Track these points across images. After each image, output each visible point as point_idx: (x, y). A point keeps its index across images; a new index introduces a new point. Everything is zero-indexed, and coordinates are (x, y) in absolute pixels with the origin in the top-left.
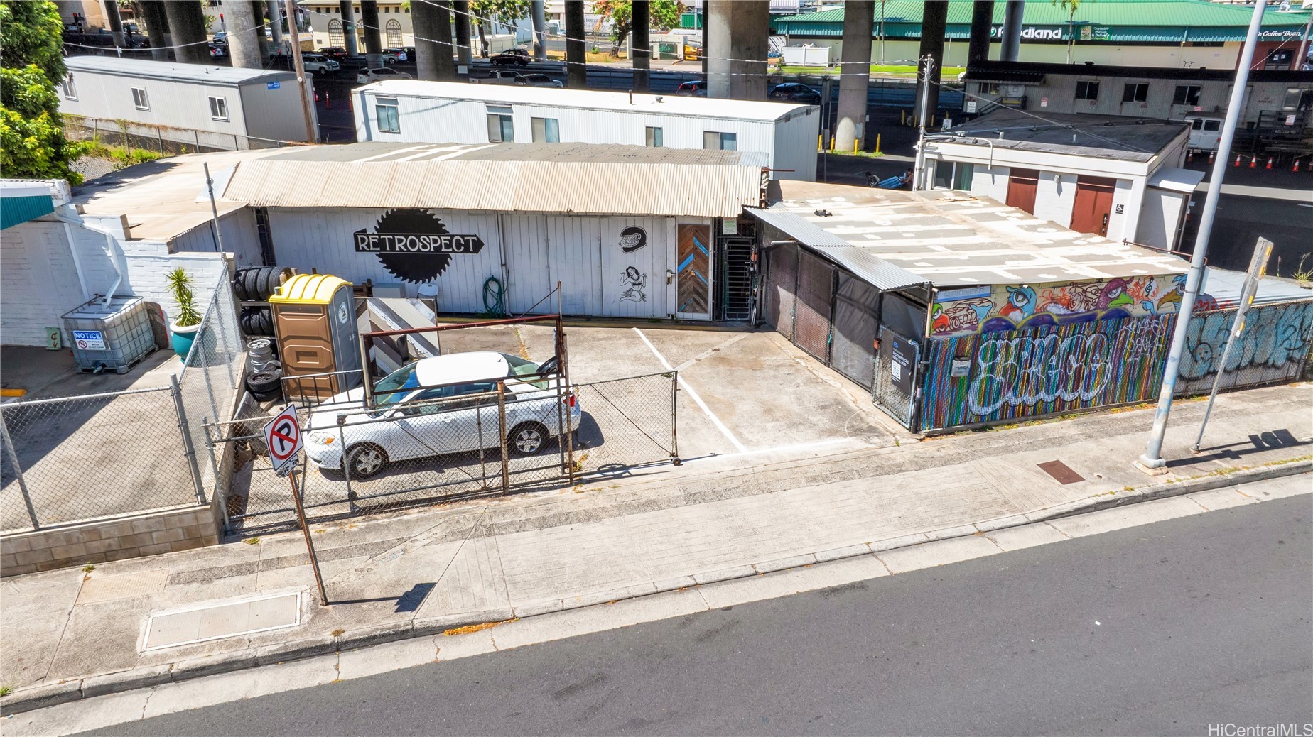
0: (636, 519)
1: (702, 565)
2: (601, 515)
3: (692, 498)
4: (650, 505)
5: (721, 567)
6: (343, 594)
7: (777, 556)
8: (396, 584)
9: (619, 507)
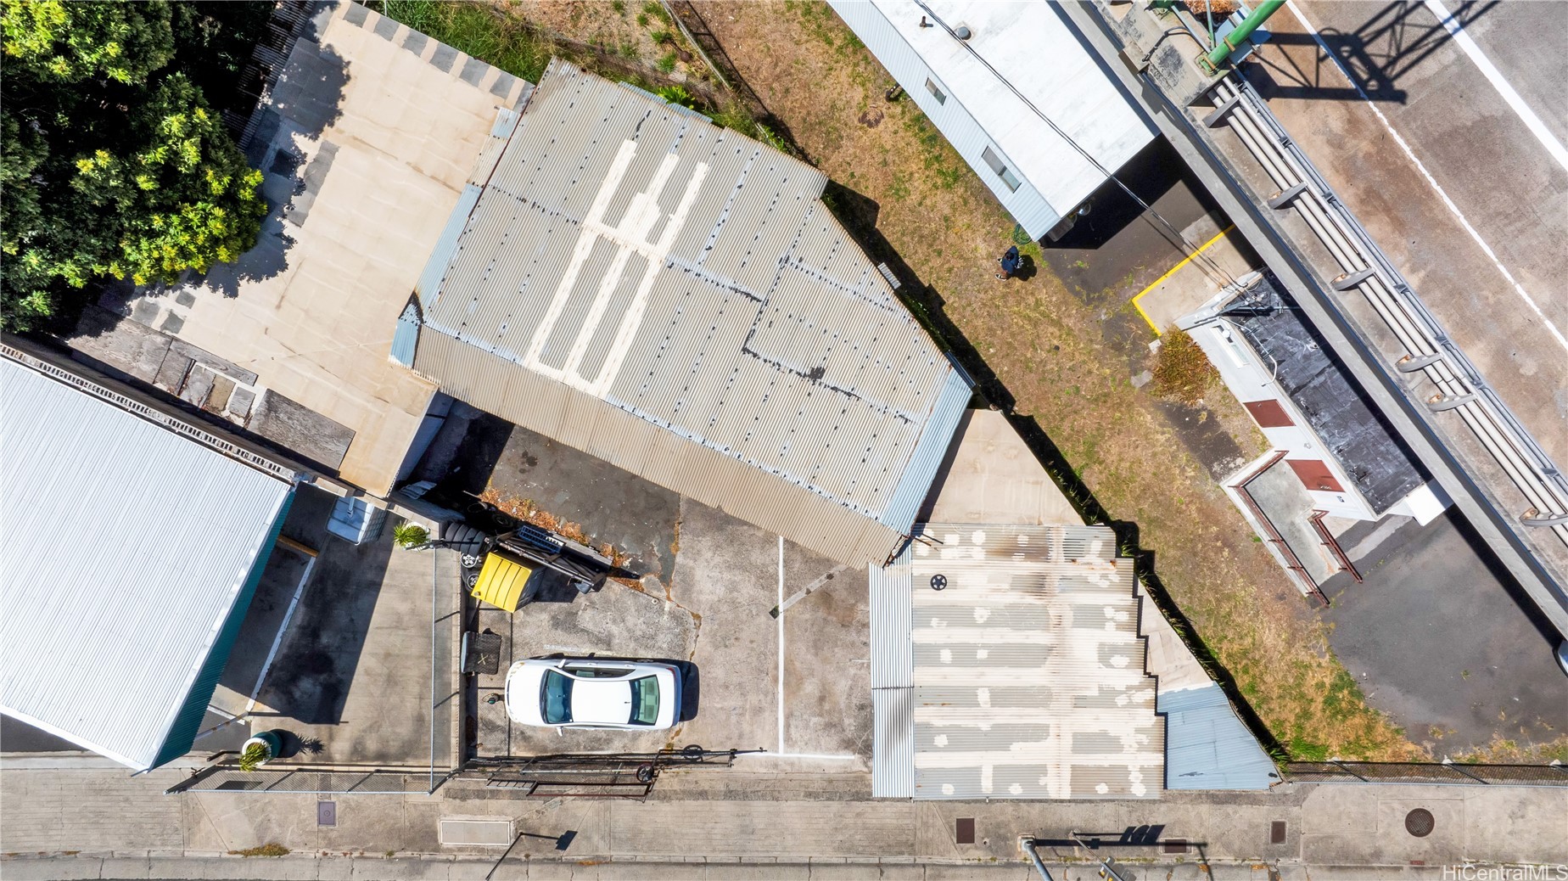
0: (691, 804)
1: (714, 850)
2: (672, 797)
3: (730, 794)
4: (703, 795)
5: (723, 855)
6: (530, 828)
7: (756, 854)
8: (555, 828)
9: (684, 792)
